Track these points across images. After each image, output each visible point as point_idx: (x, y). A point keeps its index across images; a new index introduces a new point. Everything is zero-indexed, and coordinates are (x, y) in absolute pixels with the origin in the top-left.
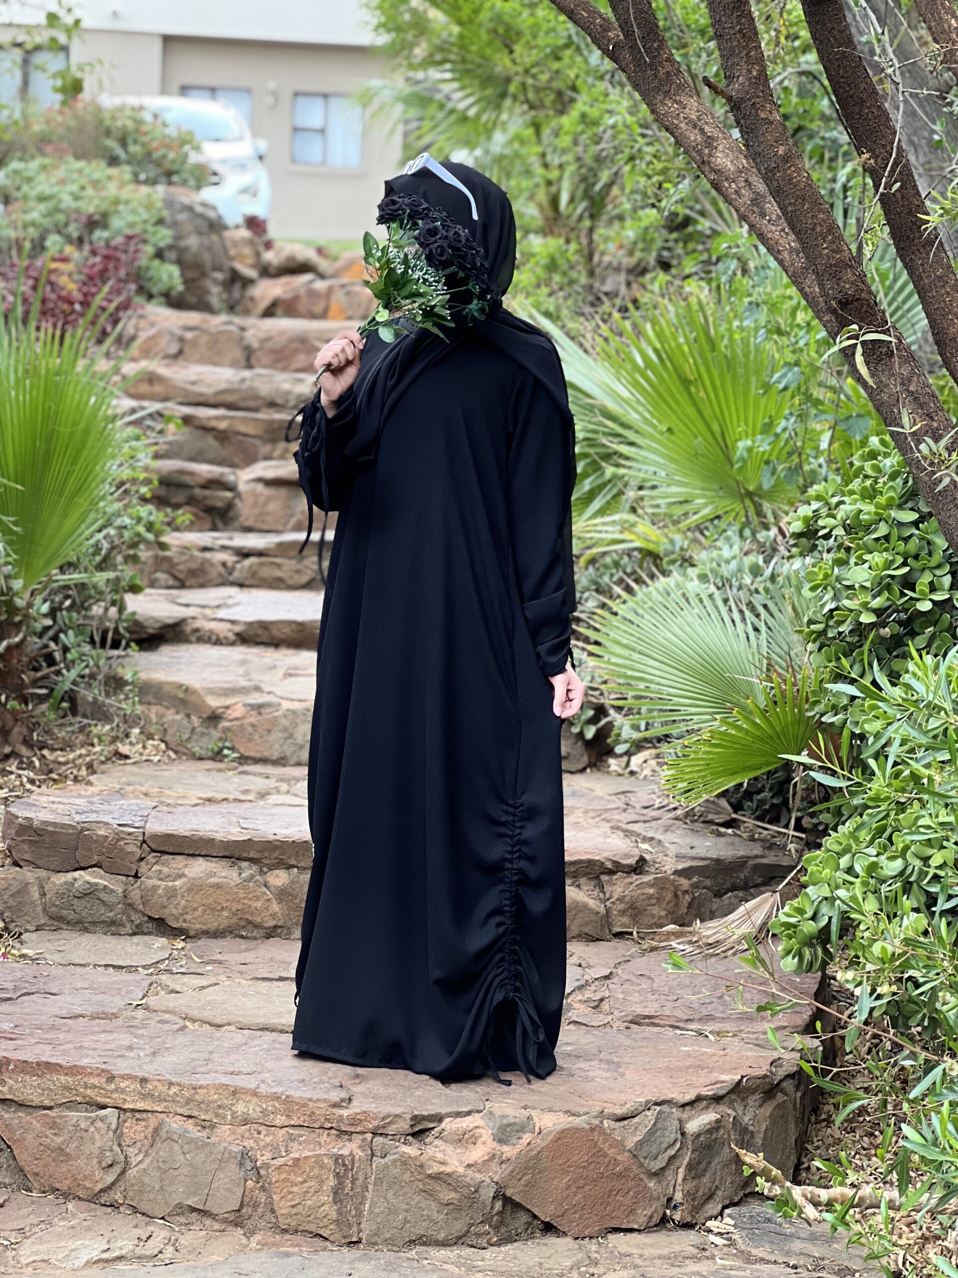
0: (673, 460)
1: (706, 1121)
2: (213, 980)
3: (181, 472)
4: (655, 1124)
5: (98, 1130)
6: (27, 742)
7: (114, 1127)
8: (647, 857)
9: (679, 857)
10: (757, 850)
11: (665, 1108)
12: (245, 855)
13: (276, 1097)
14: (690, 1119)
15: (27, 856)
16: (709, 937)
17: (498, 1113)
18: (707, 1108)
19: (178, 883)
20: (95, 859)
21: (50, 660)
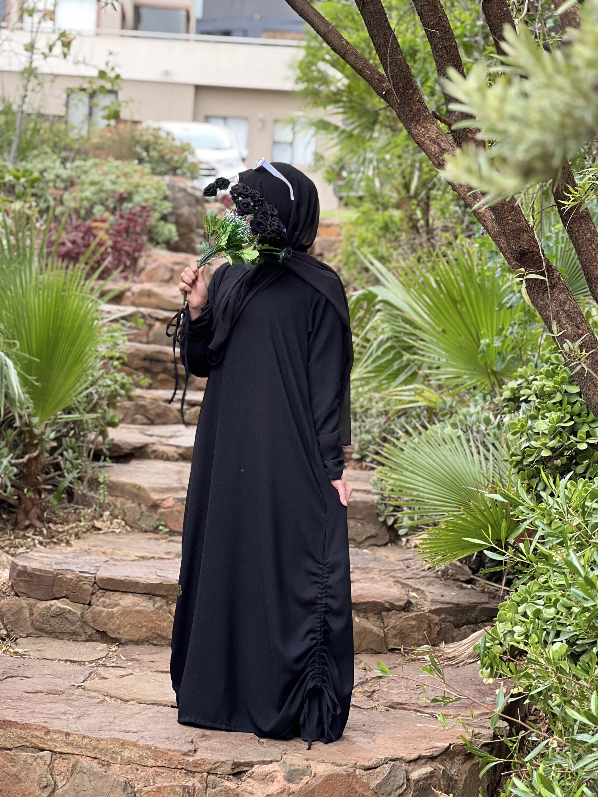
0: (447, 351)
1: (424, 772)
2: (130, 671)
3: (160, 352)
4: (389, 773)
5: (38, 764)
6: (40, 519)
7: (48, 763)
8: (413, 601)
9: (433, 602)
10: (485, 598)
11: (397, 763)
12: (157, 593)
13: (148, 748)
14: (413, 770)
15: (23, 590)
16: (449, 653)
17: (288, 762)
18: (425, 763)
19: (115, 609)
20: (65, 593)
21: (57, 467)
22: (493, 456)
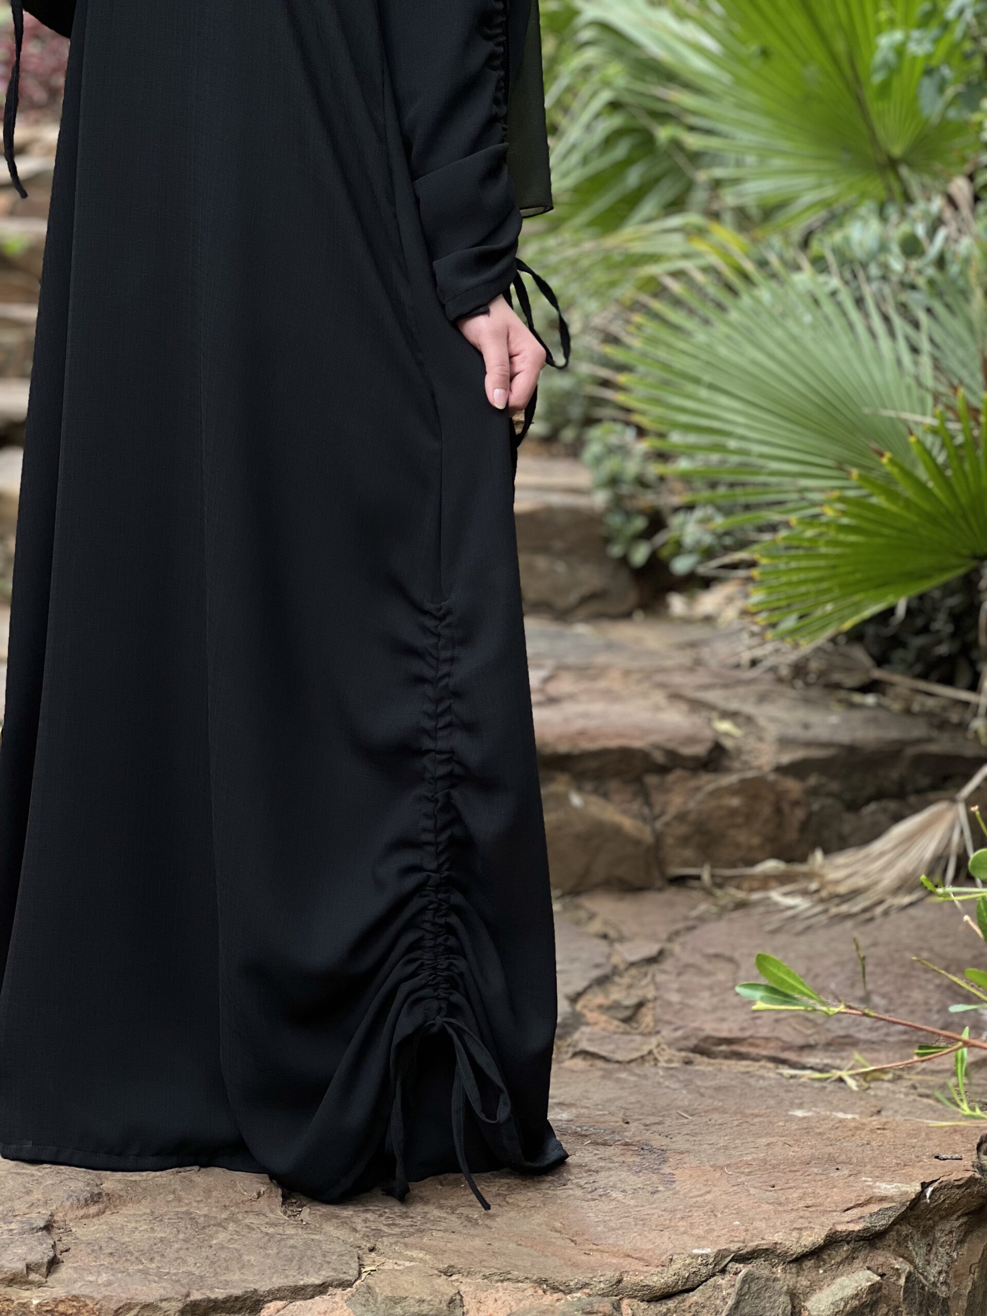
1: (850, 1292)
4: (736, 1306)
8: (728, 743)
9: (784, 742)
10: (918, 730)
11: (759, 1268)
14: (812, 1289)
16: (837, 882)
18: (850, 1259)
22: (932, 341)
